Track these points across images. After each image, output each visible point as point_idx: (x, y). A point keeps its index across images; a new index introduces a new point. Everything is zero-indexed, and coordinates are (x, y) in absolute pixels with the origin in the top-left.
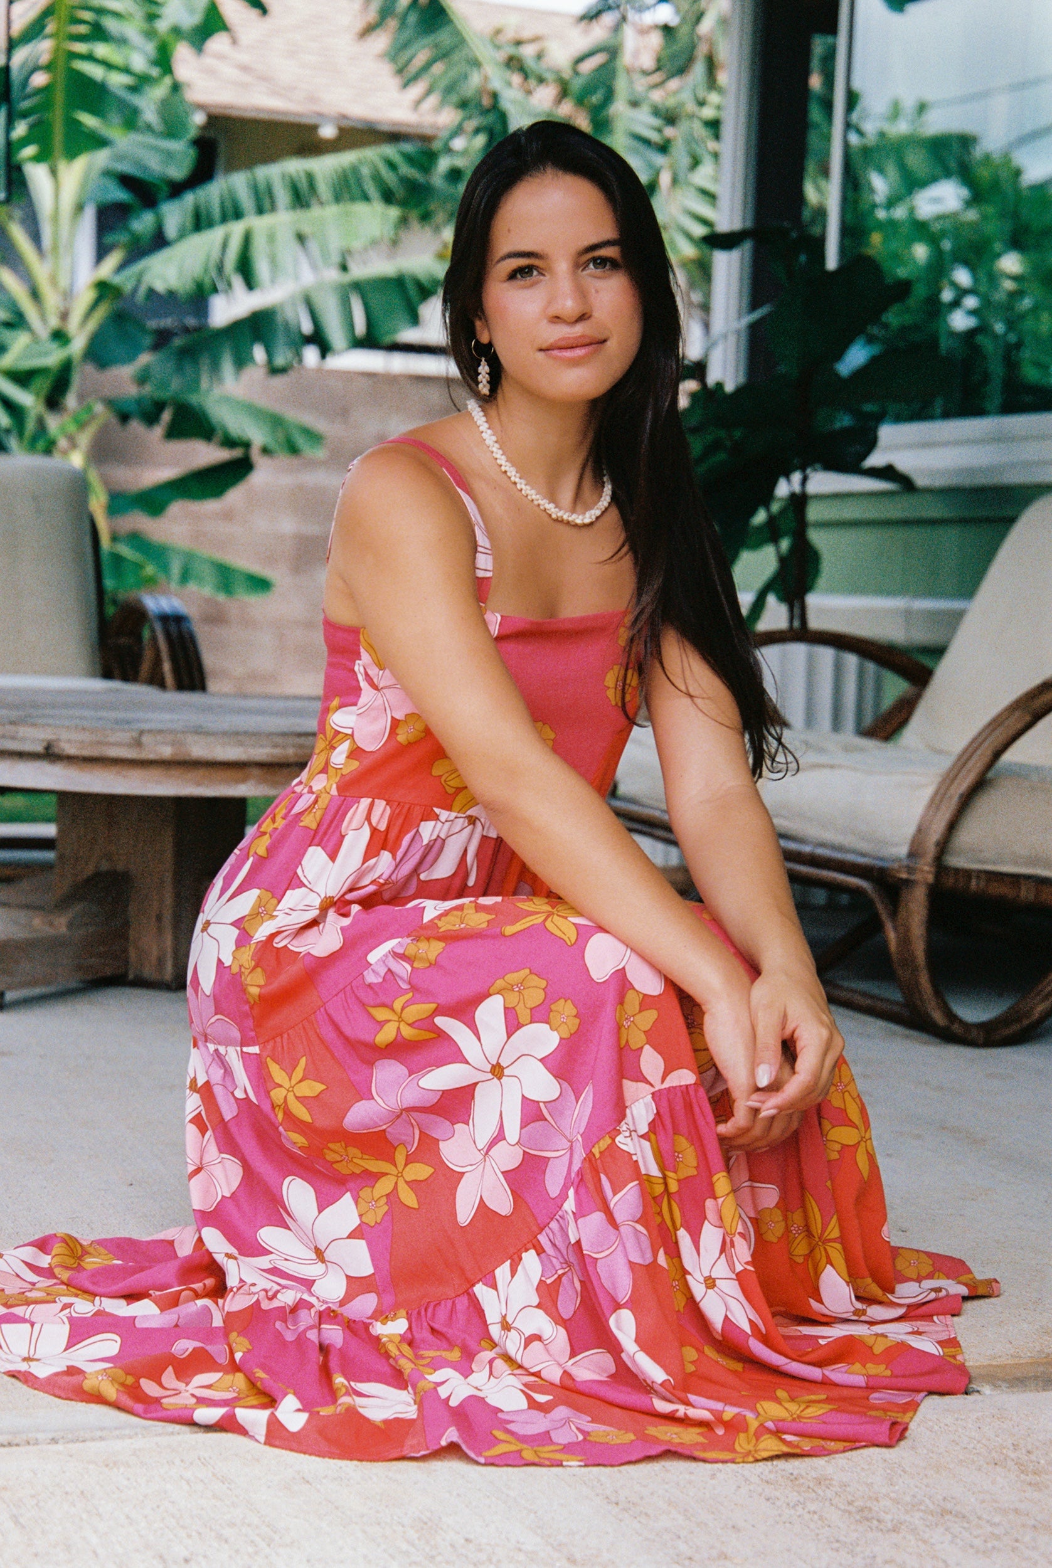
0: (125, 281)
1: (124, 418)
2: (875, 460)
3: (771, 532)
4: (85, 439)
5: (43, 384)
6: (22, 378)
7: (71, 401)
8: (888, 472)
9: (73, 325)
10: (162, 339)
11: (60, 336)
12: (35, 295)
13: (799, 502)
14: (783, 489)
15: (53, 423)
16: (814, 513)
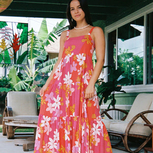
0: (39, 71)
1: (39, 87)
2: (121, 90)
3: (111, 98)
4: (34, 89)
5: (30, 83)
6: (27, 82)
7: (33, 85)
8: (123, 91)
9: (33, 77)
10: (43, 77)
11: (32, 78)
12: (29, 73)
13: (113, 95)
14: (112, 93)
15: (31, 87)
16: (115, 96)
